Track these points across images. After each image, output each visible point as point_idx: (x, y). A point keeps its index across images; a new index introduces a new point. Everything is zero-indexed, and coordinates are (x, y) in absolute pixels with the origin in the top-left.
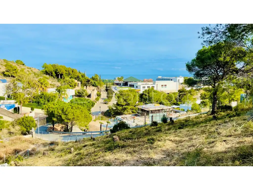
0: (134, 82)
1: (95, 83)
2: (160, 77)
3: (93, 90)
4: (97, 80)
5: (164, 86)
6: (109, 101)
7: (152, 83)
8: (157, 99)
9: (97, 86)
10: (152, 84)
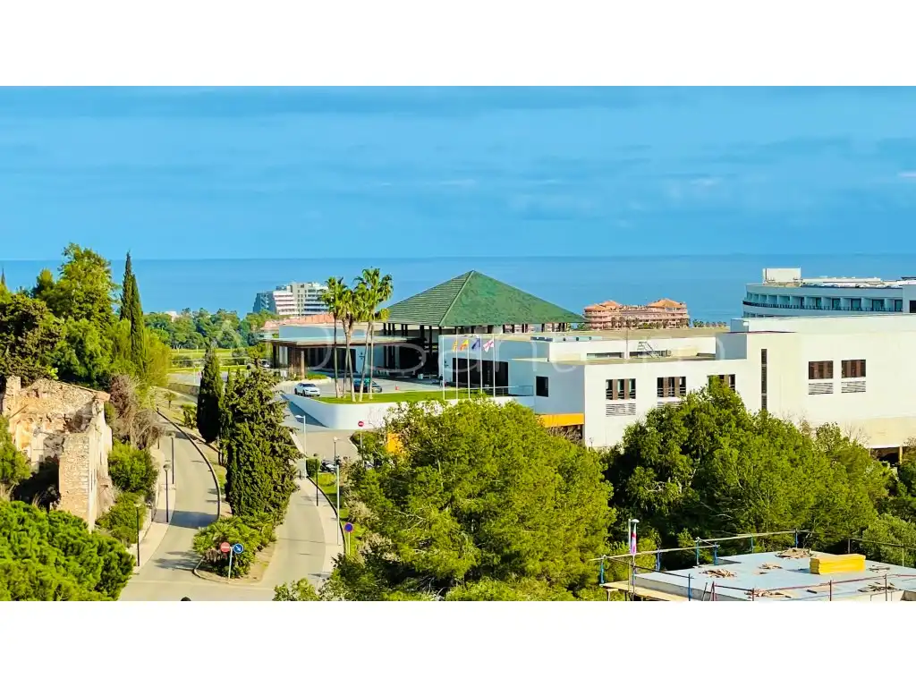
0: (498, 334)
1: (77, 343)
2: (784, 276)
3: (77, 423)
4: (96, 308)
5: (837, 369)
6: (255, 543)
7: (708, 344)
8: (796, 508)
9: (104, 382)
10: (702, 357)
